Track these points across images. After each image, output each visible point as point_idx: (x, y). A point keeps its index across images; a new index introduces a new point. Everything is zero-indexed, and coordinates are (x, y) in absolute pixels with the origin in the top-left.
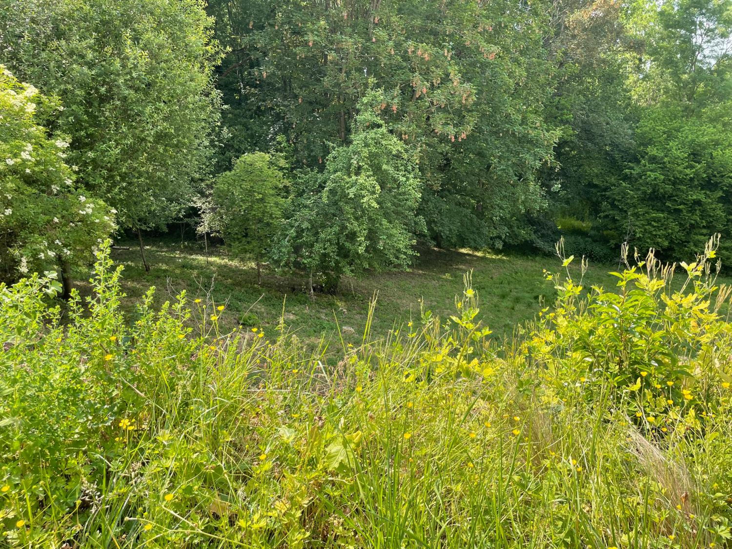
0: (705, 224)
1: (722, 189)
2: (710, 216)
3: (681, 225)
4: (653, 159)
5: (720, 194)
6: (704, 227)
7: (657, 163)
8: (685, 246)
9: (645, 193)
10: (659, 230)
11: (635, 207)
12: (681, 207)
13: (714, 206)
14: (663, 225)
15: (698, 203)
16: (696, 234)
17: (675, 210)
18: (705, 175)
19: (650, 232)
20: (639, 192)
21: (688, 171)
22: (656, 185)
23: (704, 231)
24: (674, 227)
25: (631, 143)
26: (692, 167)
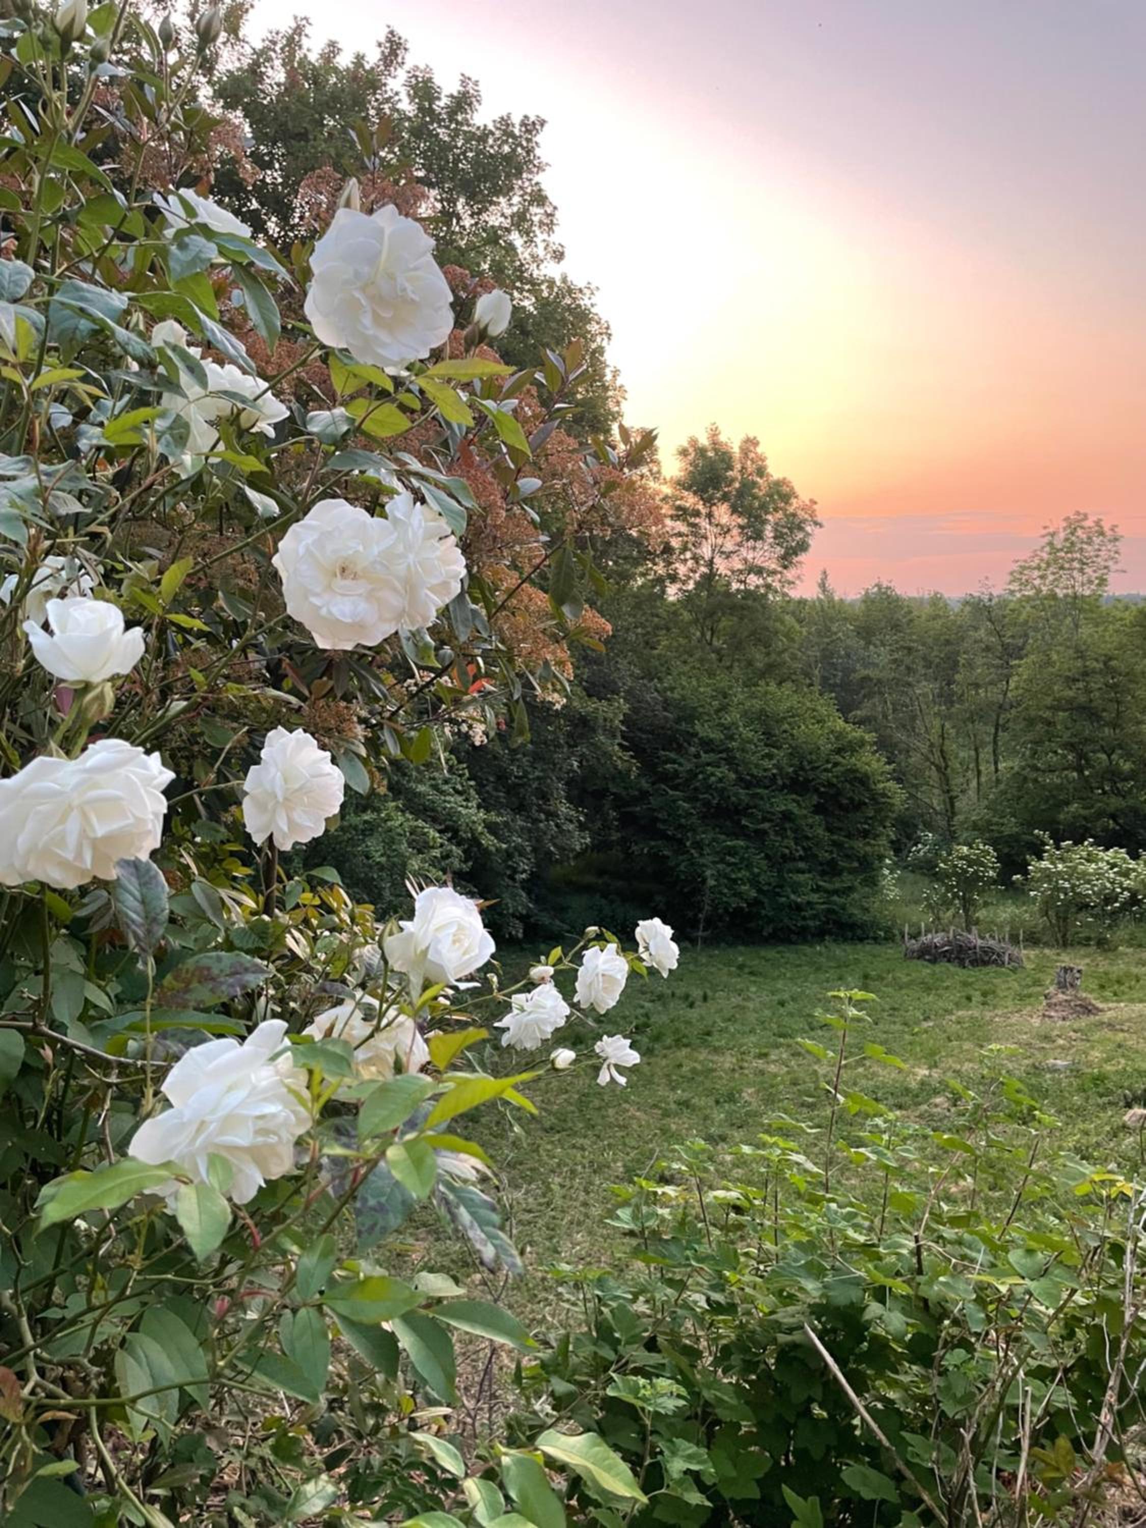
0: (801, 853)
1: (816, 790)
2: (807, 838)
3: (767, 857)
4: (708, 745)
5: (815, 799)
6: (801, 858)
7: (713, 751)
8: (778, 895)
9: (707, 804)
10: (740, 870)
11: (694, 830)
12: (766, 825)
13: (810, 821)
14: (742, 859)
15: (787, 816)
16: (790, 871)
17: (756, 832)
18: (791, 770)
19: (726, 876)
20: (698, 804)
21: (767, 764)
22: (724, 789)
23: (802, 865)
24: (759, 862)
25: (666, 718)
26: (770, 756)
